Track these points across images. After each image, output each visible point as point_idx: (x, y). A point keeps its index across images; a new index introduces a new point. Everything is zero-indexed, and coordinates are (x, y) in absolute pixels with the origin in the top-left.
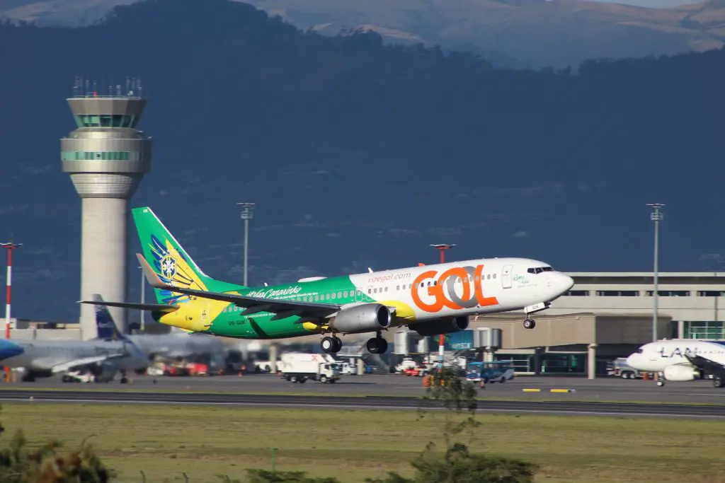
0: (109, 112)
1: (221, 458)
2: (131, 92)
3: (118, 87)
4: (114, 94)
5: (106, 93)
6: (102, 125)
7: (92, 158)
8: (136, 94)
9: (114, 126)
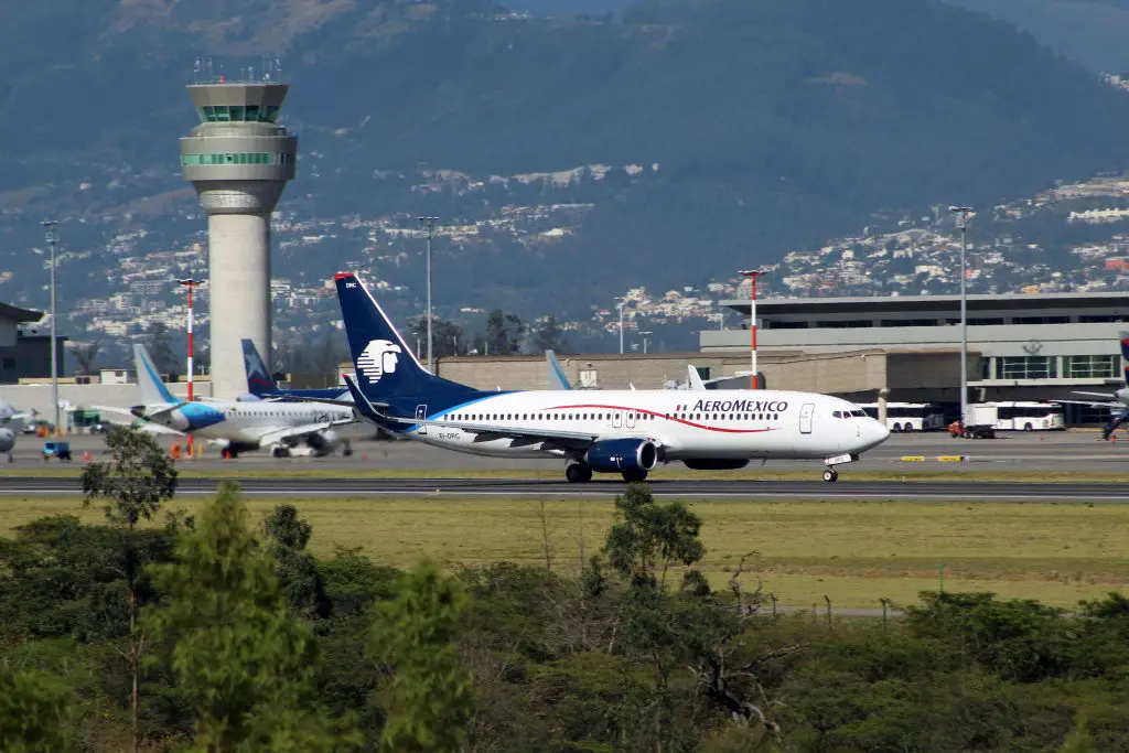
0: (241, 102)
1: (789, 570)
2: (267, 76)
3: (251, 69)
4: (246, 78)
5: (236, 79)
6: (232, 120)
7: (221, 162)
8: (272, 78)
9: (247, 120)
